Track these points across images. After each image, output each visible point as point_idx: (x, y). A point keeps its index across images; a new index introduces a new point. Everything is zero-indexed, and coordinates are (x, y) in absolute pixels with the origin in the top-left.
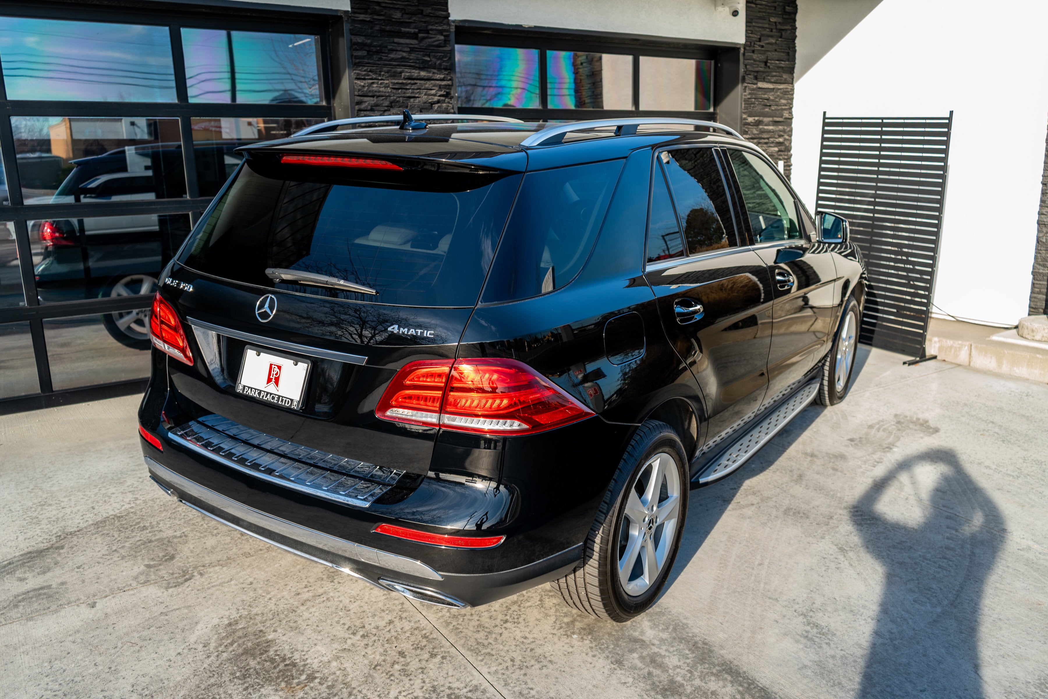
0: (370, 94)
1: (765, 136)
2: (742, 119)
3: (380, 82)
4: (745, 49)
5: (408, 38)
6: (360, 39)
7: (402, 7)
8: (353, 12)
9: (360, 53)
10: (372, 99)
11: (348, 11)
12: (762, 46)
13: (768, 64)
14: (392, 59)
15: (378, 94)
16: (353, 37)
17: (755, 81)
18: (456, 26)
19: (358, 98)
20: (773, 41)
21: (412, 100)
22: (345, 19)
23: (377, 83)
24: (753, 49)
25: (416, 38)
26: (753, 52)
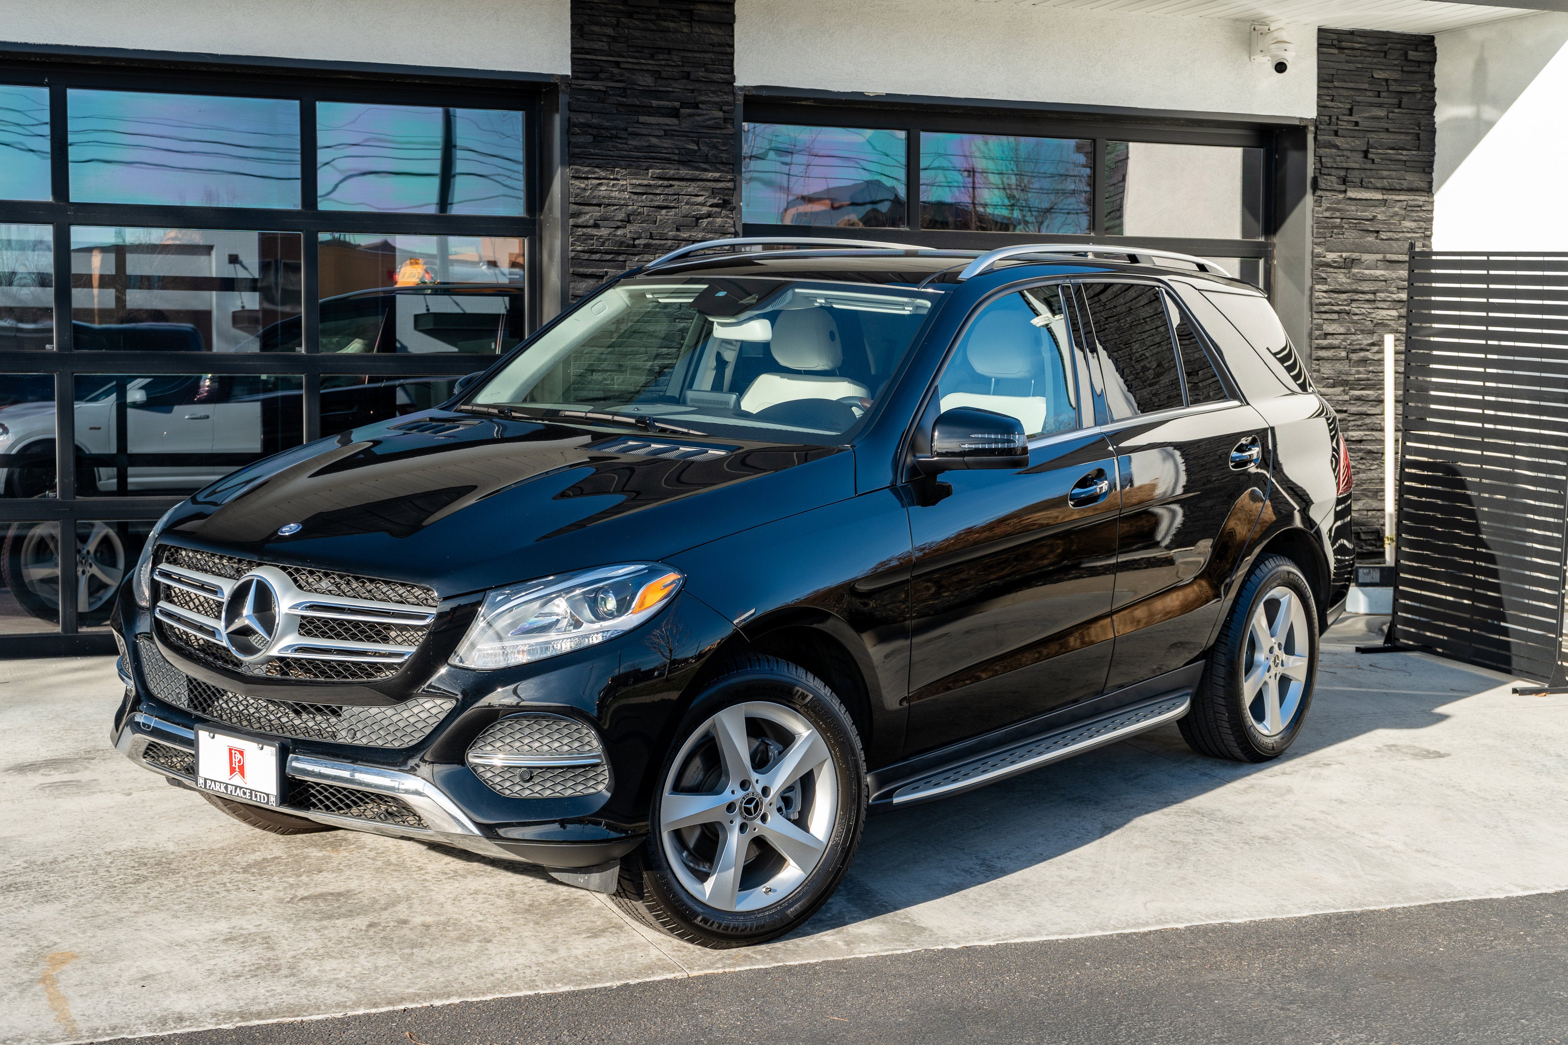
0: (595, 201)
1: (1365, 287)
2: (1314, 255)
3: (612, 183)
4: (1316, 128)
5: (663, 115)
6: (581, 119)
7: (656, 68)
8: (575, 77)
9: (581, 139)
10: (597, 208)
11: (568, 76)
12: (1357, 124)
13: (1370, 156)
14: (637, 149)
15: (607, 201)
16: (572, 115)
17: (1343, 188)
18: (745, 95)
19: (574, 208)
20: (1382, 113)
21: (664, 212)
22: (562, 87)
23: (608, 185)
24: (1335, 128)
25: (677, 116)
26: (1336, 133)
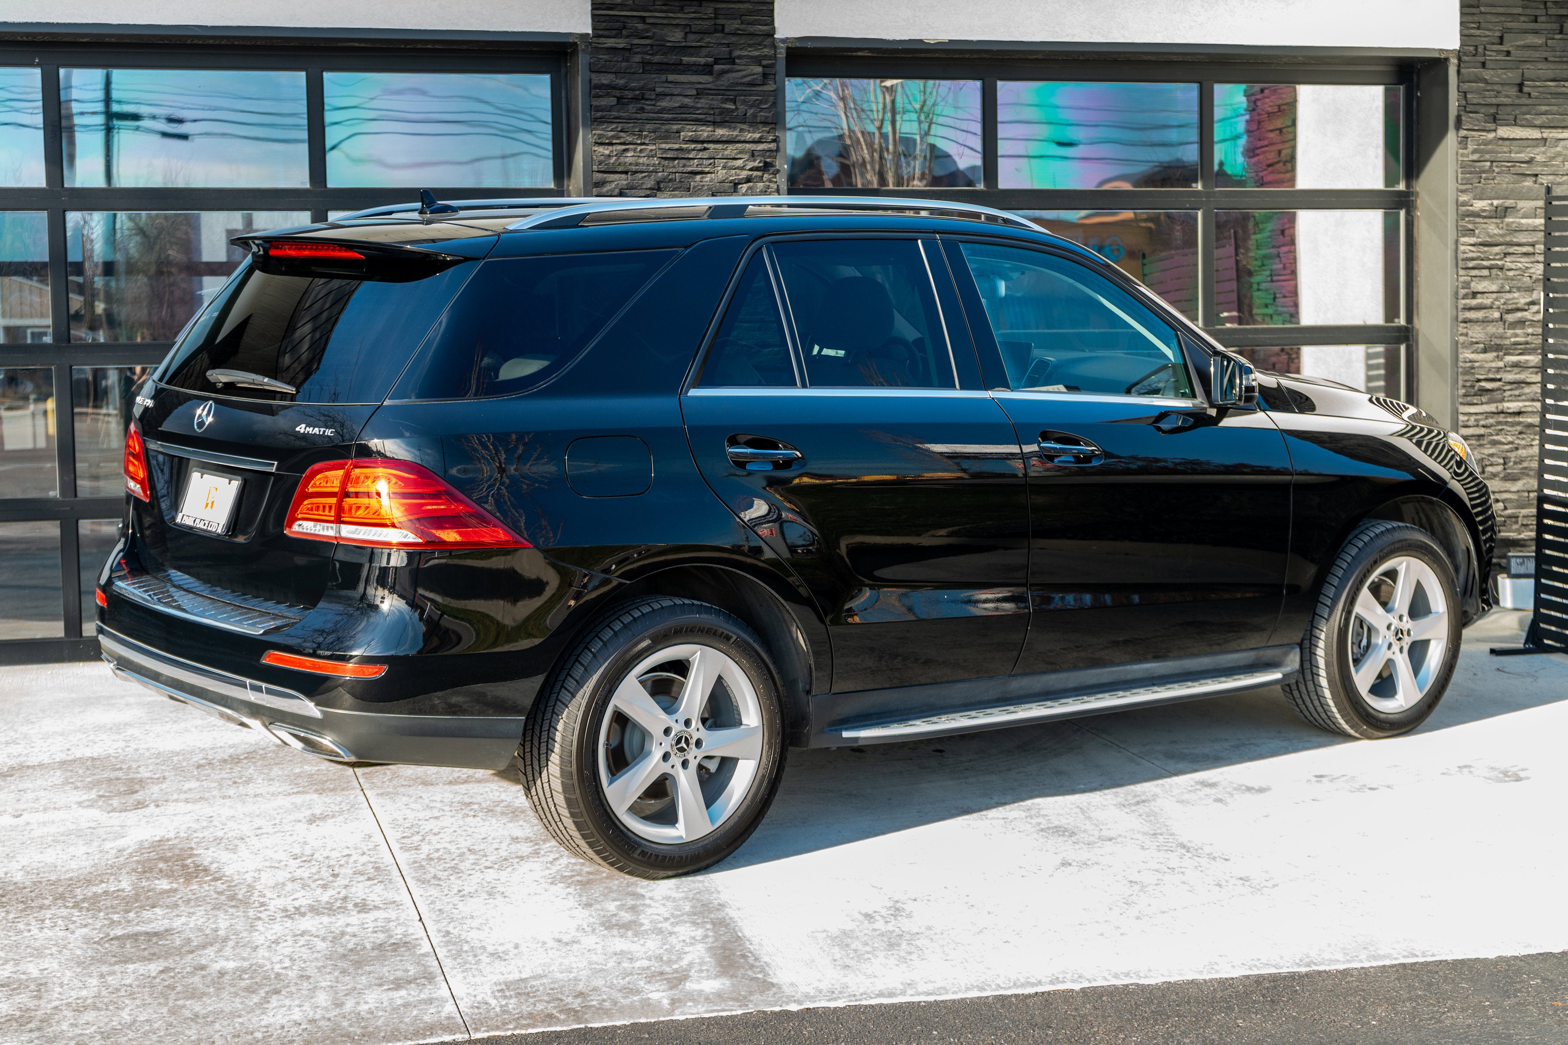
0: (620, 169)
1: (1522, 238)
2: (1458, 204)
3: (639, 148)
4: (1460, 60)
5: (696, 73)
6: (605, 79)
7: (686, 22)
8: (596, 36)
9: (603, 102)
10: (623, 176)
11: (588, 34)
12: (1508, 53)
13: (1525, 89)
14: (664, 110)
15: (634, 168)
16: (593, 76)
17: (1492, 126)
18: (788, 48)
19: (598, 176)
20: (1538, 40)
21: (698, 177)
22: (582, 47)
23: (635, 150)
24: (1482, 59)
25: (710, 73)
26: (1483, 65)
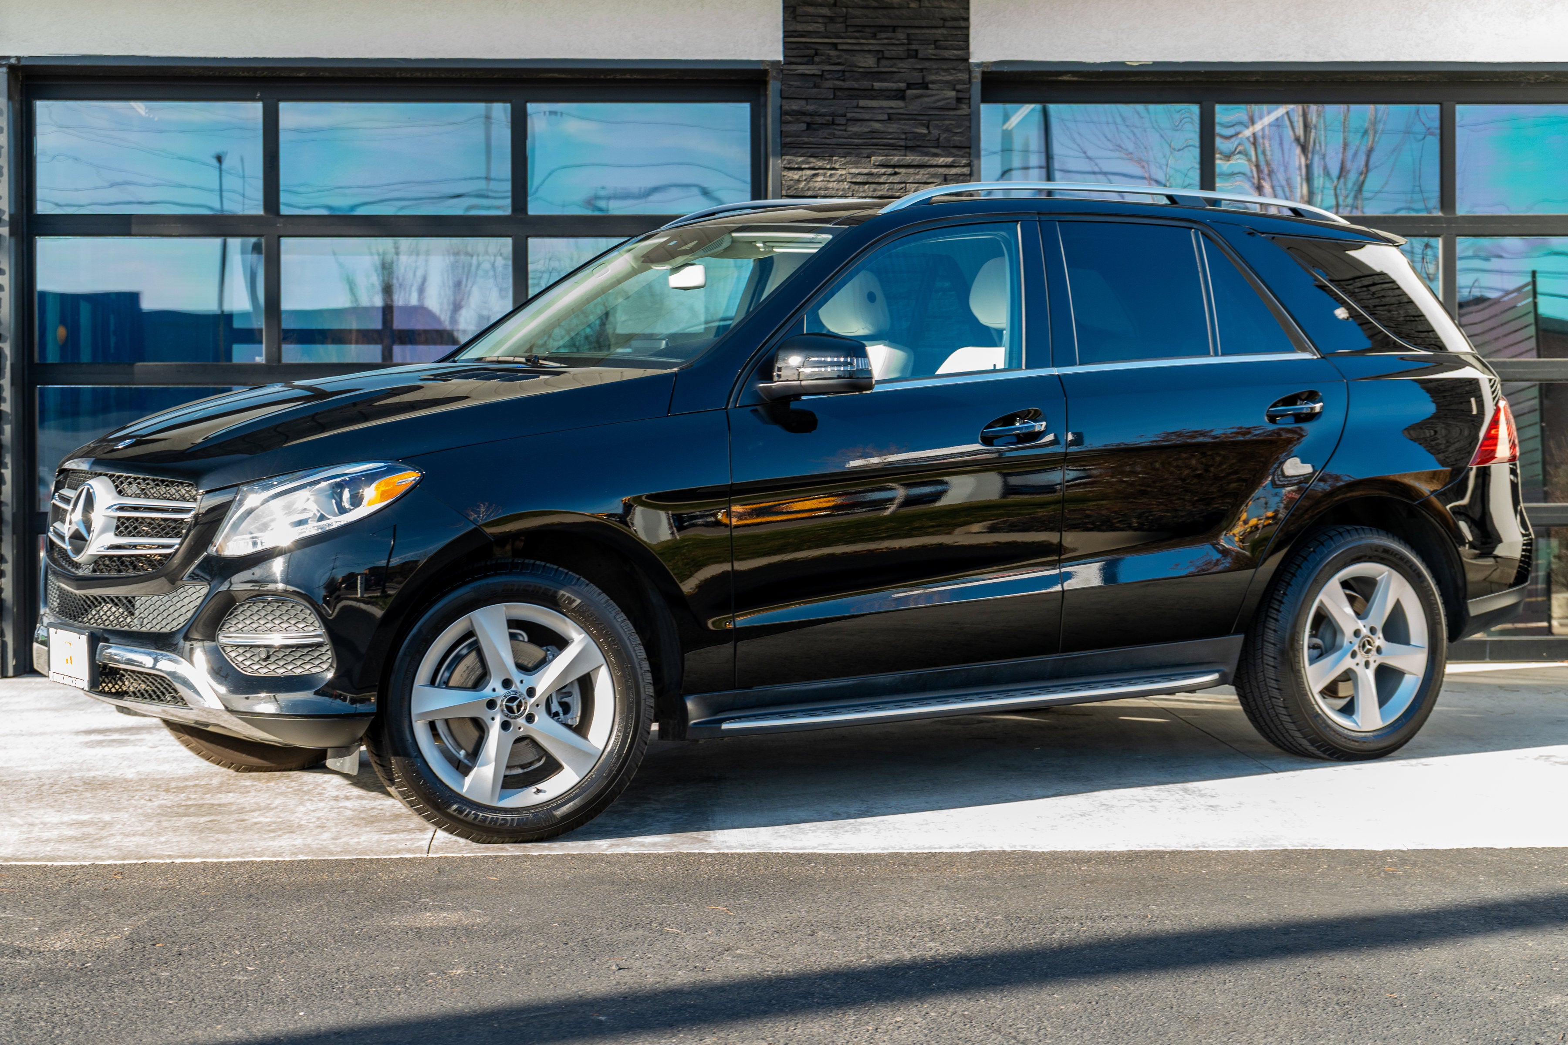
0: (810, 193)
3: (829, 173)
5: (888, 98)
6: (796, 105)
7: (878, 48)
8: (787, 63)
9: (793, 128)
11: (779, 62)
14: (857, 135)
15: (823, 193)
16: (784, 102)
18: (984, 73)
22: (773, 73)
23: (824, 175)
25: (903, 98)
